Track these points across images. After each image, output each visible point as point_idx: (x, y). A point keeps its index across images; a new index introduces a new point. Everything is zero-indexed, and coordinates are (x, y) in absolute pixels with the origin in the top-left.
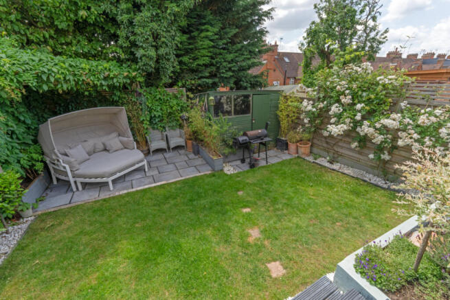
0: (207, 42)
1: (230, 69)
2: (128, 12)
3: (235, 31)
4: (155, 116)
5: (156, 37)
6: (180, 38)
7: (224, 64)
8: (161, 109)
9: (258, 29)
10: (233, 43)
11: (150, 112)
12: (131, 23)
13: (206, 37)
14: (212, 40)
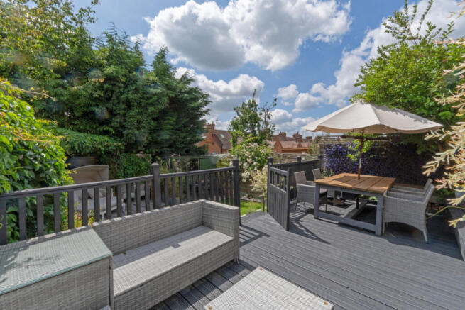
0: (169, 126)
1: (183, 142)
2: (124, 109)
3: (186, 120)
4: (128, 174)
5: (139, 122)
6: (153, 123)
7: (180, 139)
8: (133, 169)
9: (201, 119)
10: (185, 127)
11: (124, 170)
12: (124, 115)
13: (168, 123)
14: (172, 125)
